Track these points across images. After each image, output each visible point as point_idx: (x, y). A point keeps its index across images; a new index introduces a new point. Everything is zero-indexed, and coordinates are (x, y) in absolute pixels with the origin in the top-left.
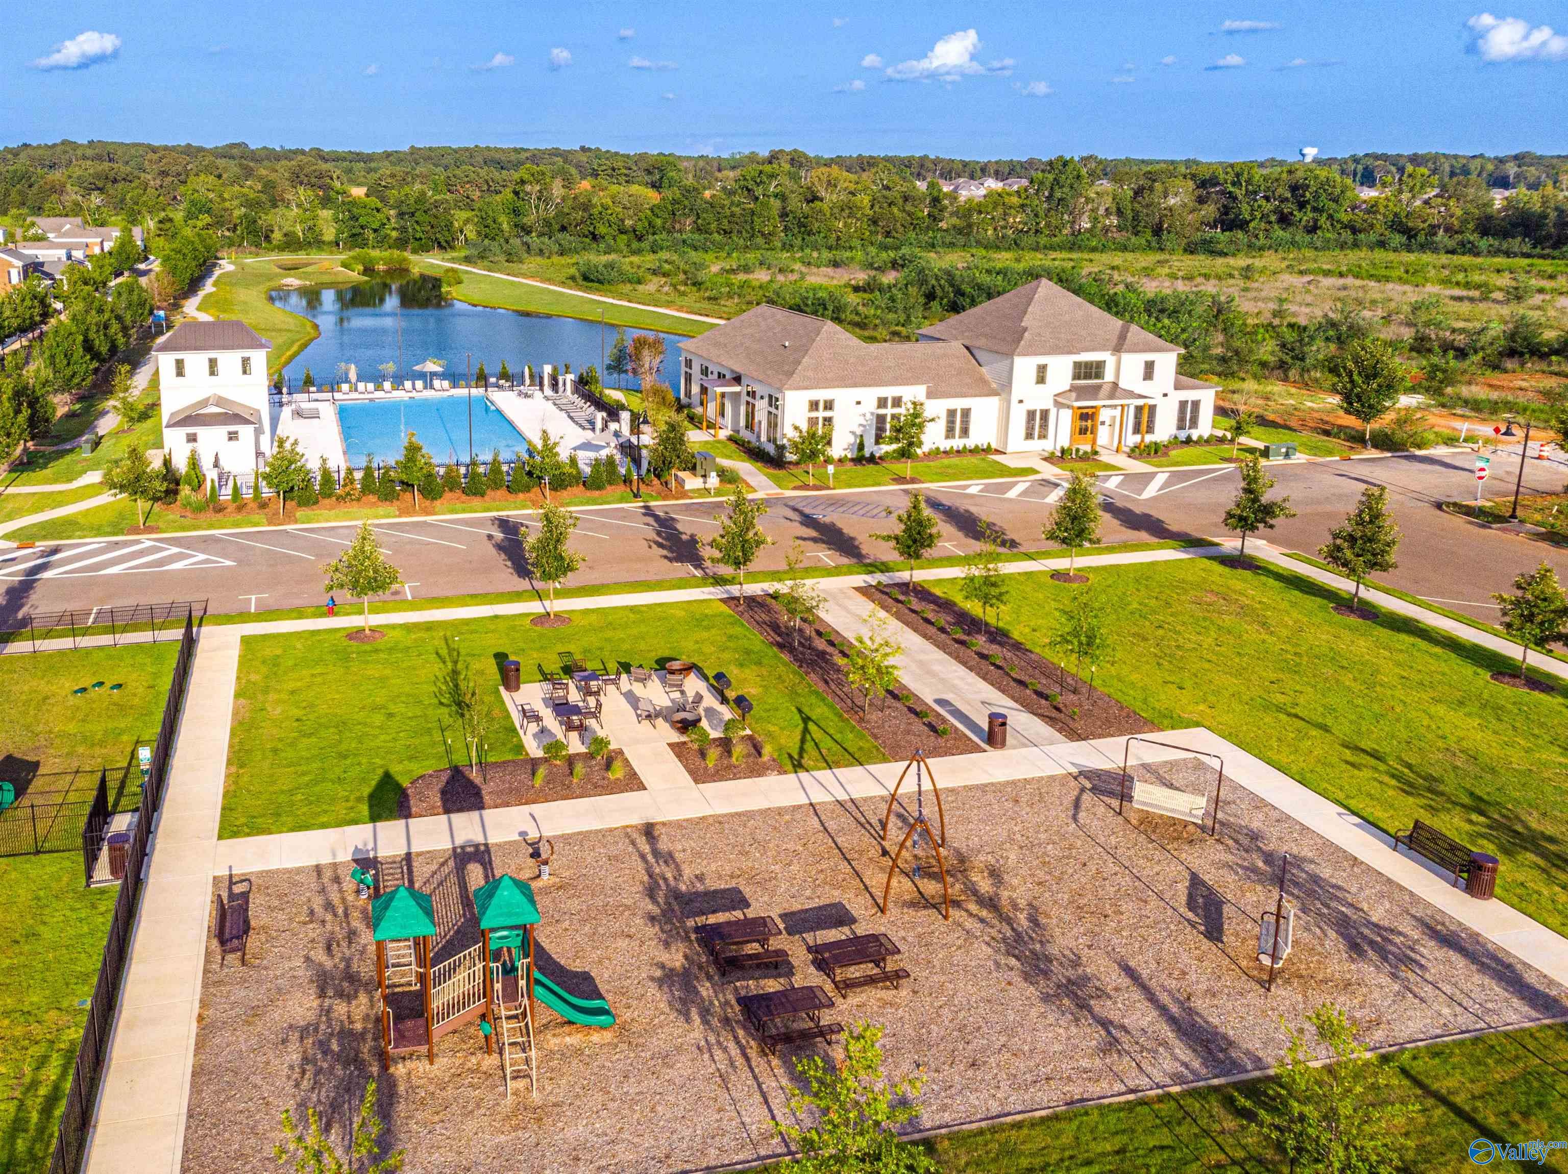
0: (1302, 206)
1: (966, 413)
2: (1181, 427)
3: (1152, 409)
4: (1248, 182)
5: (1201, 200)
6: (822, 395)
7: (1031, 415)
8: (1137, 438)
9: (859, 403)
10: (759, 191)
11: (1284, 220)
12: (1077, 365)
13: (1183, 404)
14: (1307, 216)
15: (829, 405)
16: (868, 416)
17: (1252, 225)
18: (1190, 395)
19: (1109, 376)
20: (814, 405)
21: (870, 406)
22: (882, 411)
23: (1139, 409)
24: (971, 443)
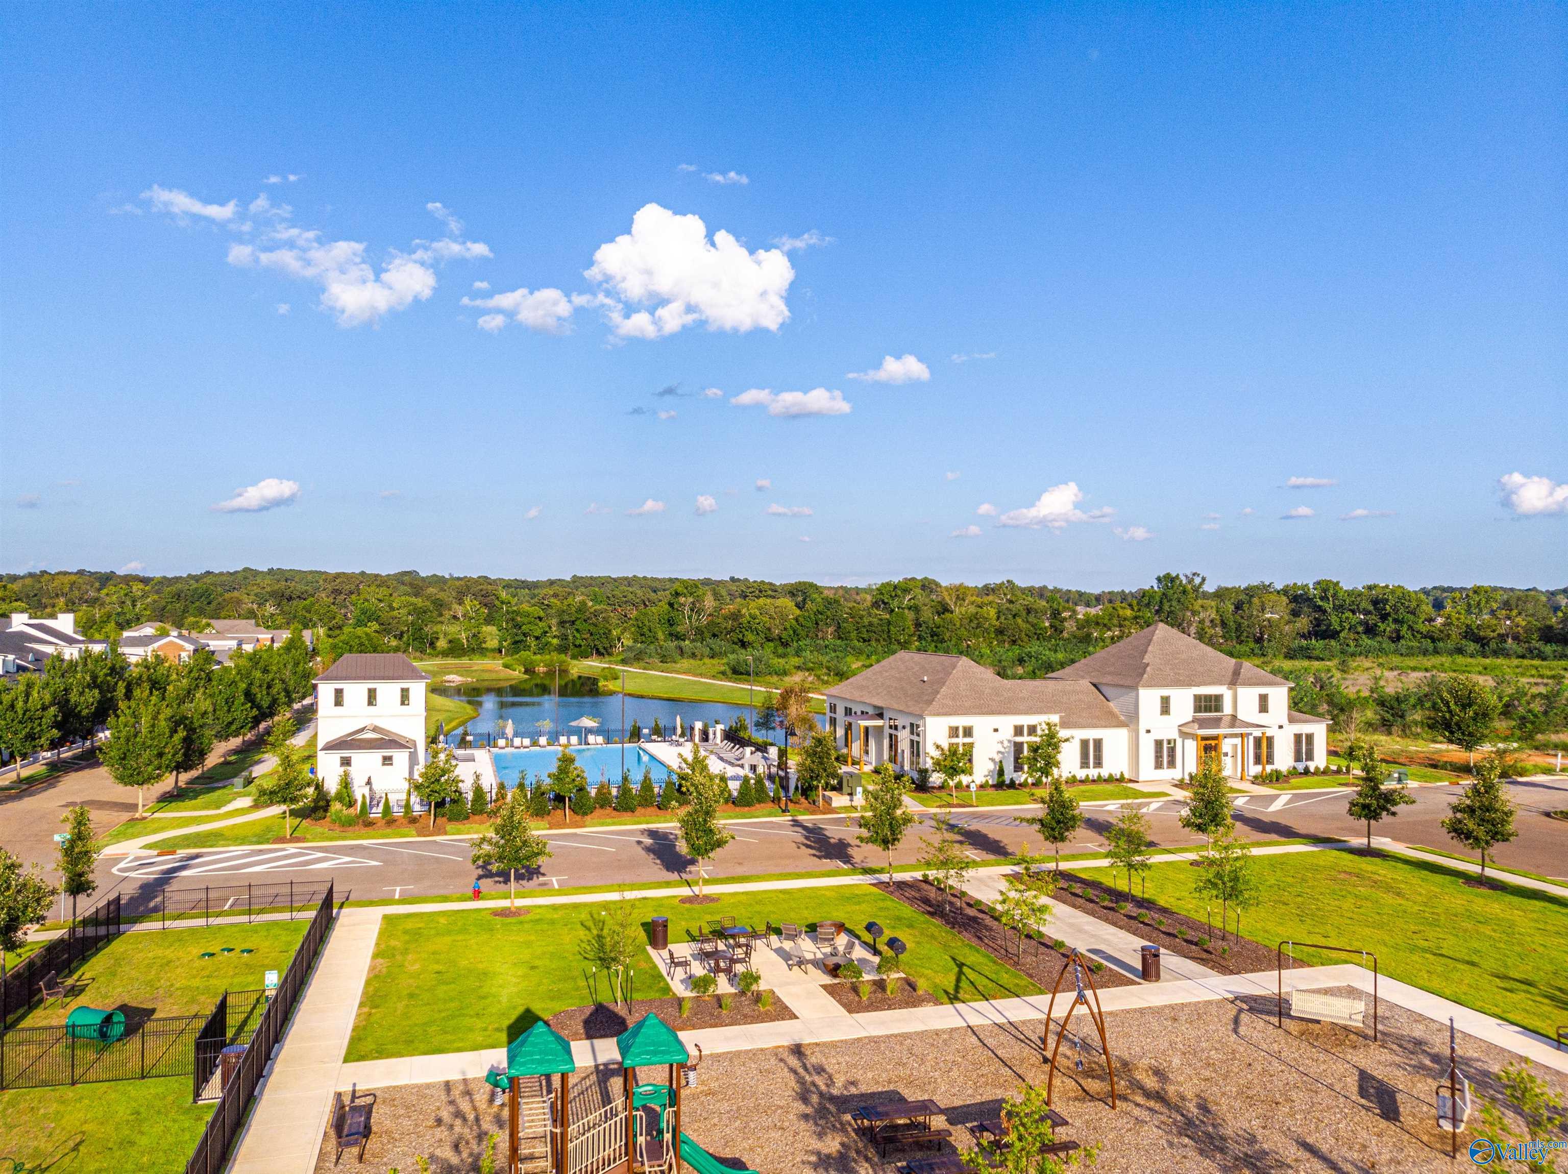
0: (1384, 617)
1: (1098, 744)
2: (1298, 759)
3: (1270, 740)
4: (1334, 596)
5: (1295, 614)
6: (961, 721)
7: (1159, 744)
8: (1259, 768)
9: (996, 730)
10: (894, 604)
11: (1370, 630)
12: (1197, 698)
13: (1298, 737)
14: (1389, 627)
15: (968, 732)
16: (1006, 744)
17: (1342, 635)
18: (1305, 729)
19: (1227, 709)
20: (954, 732)
21: (1007, 733)
22: (1019, 739)
23: (1258, 741)
24: (1105, 772)
